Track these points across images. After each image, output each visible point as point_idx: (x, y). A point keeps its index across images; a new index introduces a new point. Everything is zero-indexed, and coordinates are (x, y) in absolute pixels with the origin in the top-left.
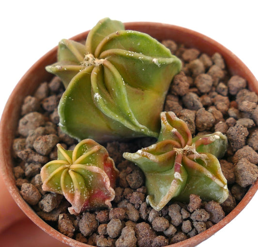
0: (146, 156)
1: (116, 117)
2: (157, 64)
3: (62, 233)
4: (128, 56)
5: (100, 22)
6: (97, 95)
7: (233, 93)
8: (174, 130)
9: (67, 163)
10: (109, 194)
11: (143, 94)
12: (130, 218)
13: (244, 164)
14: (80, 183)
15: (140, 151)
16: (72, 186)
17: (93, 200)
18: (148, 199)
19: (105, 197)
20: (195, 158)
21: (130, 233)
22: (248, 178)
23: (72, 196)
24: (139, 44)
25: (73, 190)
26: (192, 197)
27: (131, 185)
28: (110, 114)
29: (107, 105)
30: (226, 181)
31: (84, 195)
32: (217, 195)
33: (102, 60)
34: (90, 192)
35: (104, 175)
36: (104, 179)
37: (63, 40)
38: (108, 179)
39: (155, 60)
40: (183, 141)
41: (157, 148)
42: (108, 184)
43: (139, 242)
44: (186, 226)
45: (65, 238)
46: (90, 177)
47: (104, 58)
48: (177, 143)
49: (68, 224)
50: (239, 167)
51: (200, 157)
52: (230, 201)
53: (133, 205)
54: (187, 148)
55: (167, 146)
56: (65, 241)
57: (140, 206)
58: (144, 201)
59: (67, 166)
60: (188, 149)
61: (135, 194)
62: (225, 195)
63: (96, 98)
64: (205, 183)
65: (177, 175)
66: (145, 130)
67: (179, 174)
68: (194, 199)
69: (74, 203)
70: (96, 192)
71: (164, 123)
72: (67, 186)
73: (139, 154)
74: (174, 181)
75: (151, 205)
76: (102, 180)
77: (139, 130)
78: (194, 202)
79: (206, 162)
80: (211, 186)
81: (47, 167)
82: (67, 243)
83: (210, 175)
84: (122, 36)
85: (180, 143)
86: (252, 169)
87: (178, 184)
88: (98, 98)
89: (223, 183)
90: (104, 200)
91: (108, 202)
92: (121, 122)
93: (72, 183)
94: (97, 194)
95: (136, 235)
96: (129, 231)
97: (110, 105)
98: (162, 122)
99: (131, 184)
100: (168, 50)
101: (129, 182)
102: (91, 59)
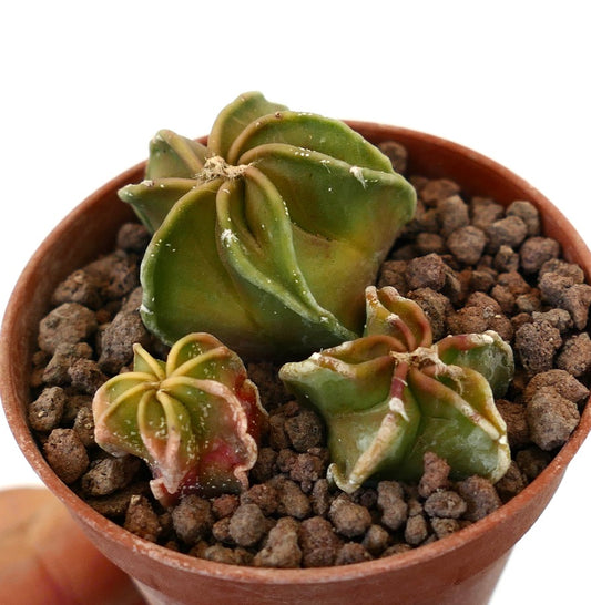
0: (330, 366)
1: (268, 284)
2: (359, 179)
3: (133, 532)
4: (299, 156)
5: (242, 96)
6: (228, 235)
7: (529, 266)
8: (393, 317)
9: (154, 378)
10: (245, 451)
11: (328, 246)
12: (290, 510)
13: (547, 396)
14: (181, 417)
15: (316, 356)
16: (163, 424)
17: (208, 468)
18: (331, 473)
19: (235, 459)
20: (436, 373)
21: (286, 537)
22: (555, 426)
23: (162, 445)
24: (322, 141)
25: (163, 432)
26: (429, 457)
27: (294, 441)
28: (254, 276)
29: (249, 258)
30: (504, 426)
31: (189, 449)
32: (486, 463)
33: (242, 167)
34: (201, 446)
35: (235, 405)
36: (235, 415)
37: (159, 133)
38: (244, 414)
39: (355, 170)
40: (411, 340)
41: (353, 349)
42: (244, 425)
43: (306, 558)
44: (415, 526)
45: (139, 542)
46: (205, 409)
47: (246, 163)
48: (398, 343)
49: (147, 515)
50: (536, 404)
51: (448, 373)
52: (515, 480)
53: (298, 483)
54: (419, 352)
55: (377, 347)
56: (139, 547)
57: (313, 487)
58: (323, 475)
59: (154, 384)
60: (422, 354)
61: (302, 459)
62: (504, 460)
63: (225, 240)
64: (458, 432)
65: (395, 404)
66: (330, 320)
67: (401, 403)
68: (432, 462)
69: (164, 462)
70: (215, 446)
71: (371, 303)
72: (151, 423)
73: (315, 362)
74: (389, 415)
75: (338, 483)
76: (231, 416)
77: (316, 319)
78: (433, 470)
79: (460, 384)
80: (474, 440)
81: (109, 388)
82: (143, 552)
83: (468, 410)
84: (288, 121)
85: (406, 343)
86: (564, 408)
87: (397, 424)
88: (229, 240)
89: (498, 428)
90: (232, 467)
91: (240, 473)
92: (278, 295)
93: (162, 419)
94: (217, 451)
95: (301, 542)
96: (283, 533)
97: (254, 259)
98: (368, 302)
99: (294, 437)
100: (385, 159)
101: (290, 432)
102: (219, 165)
